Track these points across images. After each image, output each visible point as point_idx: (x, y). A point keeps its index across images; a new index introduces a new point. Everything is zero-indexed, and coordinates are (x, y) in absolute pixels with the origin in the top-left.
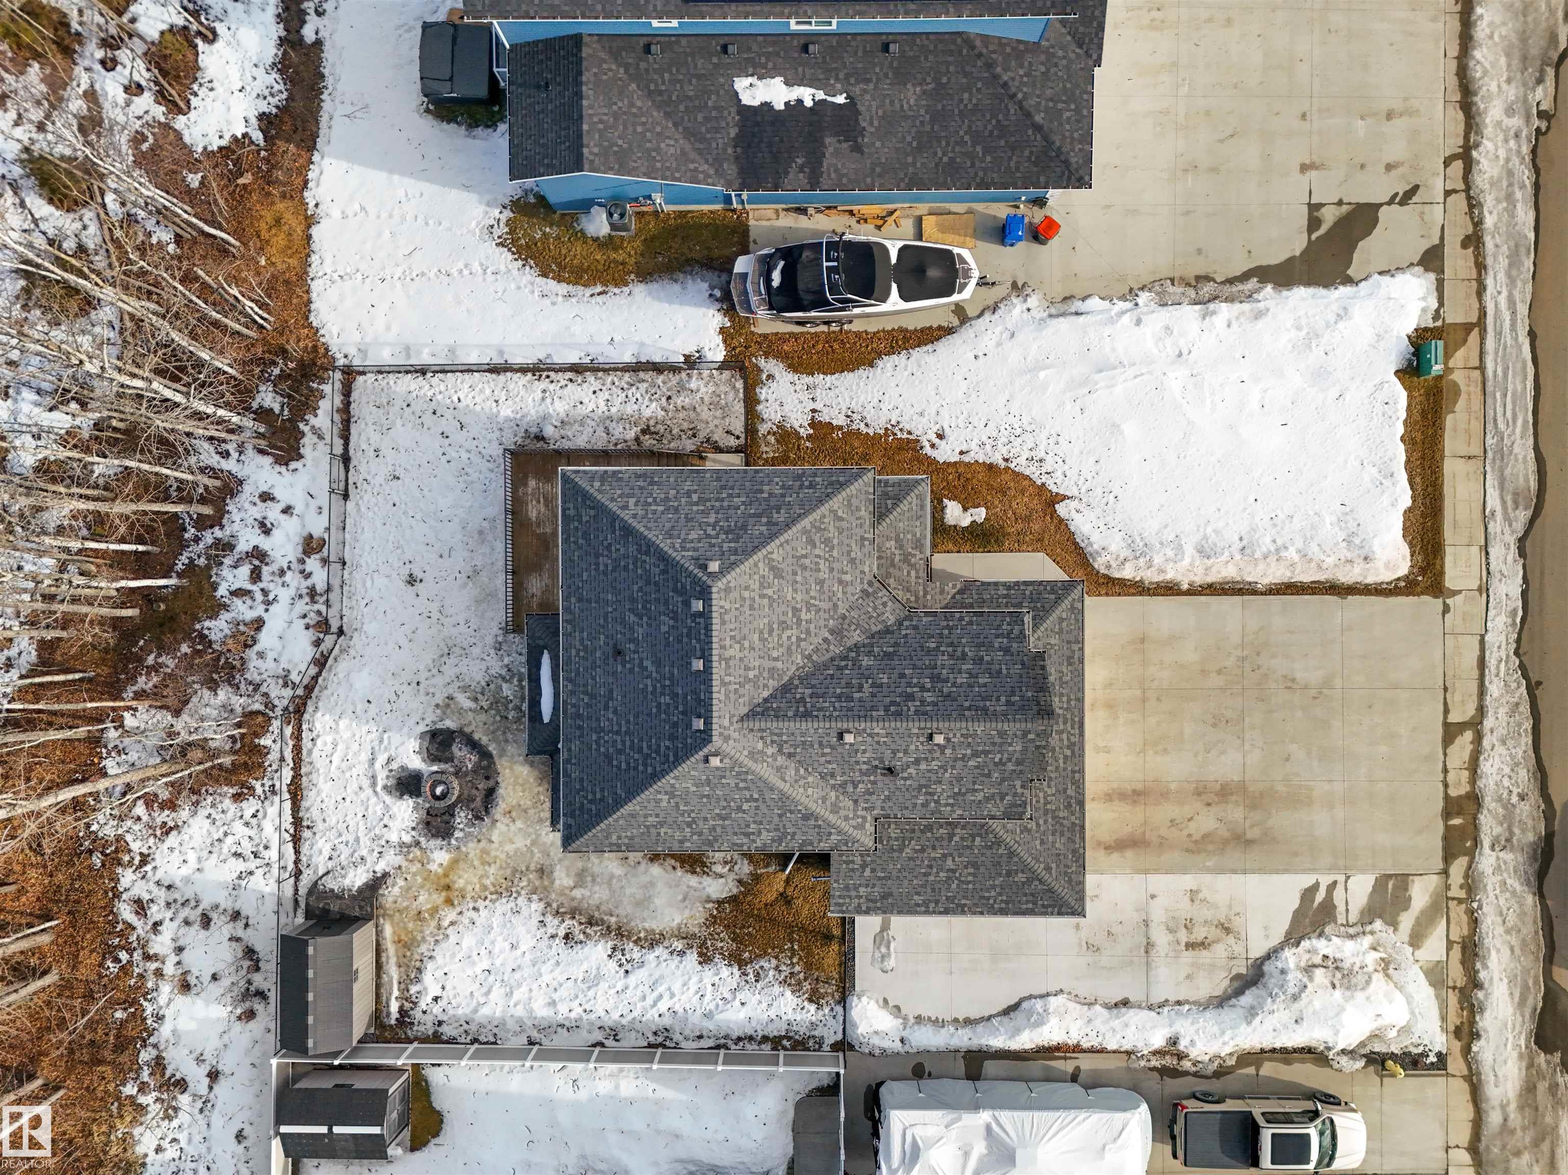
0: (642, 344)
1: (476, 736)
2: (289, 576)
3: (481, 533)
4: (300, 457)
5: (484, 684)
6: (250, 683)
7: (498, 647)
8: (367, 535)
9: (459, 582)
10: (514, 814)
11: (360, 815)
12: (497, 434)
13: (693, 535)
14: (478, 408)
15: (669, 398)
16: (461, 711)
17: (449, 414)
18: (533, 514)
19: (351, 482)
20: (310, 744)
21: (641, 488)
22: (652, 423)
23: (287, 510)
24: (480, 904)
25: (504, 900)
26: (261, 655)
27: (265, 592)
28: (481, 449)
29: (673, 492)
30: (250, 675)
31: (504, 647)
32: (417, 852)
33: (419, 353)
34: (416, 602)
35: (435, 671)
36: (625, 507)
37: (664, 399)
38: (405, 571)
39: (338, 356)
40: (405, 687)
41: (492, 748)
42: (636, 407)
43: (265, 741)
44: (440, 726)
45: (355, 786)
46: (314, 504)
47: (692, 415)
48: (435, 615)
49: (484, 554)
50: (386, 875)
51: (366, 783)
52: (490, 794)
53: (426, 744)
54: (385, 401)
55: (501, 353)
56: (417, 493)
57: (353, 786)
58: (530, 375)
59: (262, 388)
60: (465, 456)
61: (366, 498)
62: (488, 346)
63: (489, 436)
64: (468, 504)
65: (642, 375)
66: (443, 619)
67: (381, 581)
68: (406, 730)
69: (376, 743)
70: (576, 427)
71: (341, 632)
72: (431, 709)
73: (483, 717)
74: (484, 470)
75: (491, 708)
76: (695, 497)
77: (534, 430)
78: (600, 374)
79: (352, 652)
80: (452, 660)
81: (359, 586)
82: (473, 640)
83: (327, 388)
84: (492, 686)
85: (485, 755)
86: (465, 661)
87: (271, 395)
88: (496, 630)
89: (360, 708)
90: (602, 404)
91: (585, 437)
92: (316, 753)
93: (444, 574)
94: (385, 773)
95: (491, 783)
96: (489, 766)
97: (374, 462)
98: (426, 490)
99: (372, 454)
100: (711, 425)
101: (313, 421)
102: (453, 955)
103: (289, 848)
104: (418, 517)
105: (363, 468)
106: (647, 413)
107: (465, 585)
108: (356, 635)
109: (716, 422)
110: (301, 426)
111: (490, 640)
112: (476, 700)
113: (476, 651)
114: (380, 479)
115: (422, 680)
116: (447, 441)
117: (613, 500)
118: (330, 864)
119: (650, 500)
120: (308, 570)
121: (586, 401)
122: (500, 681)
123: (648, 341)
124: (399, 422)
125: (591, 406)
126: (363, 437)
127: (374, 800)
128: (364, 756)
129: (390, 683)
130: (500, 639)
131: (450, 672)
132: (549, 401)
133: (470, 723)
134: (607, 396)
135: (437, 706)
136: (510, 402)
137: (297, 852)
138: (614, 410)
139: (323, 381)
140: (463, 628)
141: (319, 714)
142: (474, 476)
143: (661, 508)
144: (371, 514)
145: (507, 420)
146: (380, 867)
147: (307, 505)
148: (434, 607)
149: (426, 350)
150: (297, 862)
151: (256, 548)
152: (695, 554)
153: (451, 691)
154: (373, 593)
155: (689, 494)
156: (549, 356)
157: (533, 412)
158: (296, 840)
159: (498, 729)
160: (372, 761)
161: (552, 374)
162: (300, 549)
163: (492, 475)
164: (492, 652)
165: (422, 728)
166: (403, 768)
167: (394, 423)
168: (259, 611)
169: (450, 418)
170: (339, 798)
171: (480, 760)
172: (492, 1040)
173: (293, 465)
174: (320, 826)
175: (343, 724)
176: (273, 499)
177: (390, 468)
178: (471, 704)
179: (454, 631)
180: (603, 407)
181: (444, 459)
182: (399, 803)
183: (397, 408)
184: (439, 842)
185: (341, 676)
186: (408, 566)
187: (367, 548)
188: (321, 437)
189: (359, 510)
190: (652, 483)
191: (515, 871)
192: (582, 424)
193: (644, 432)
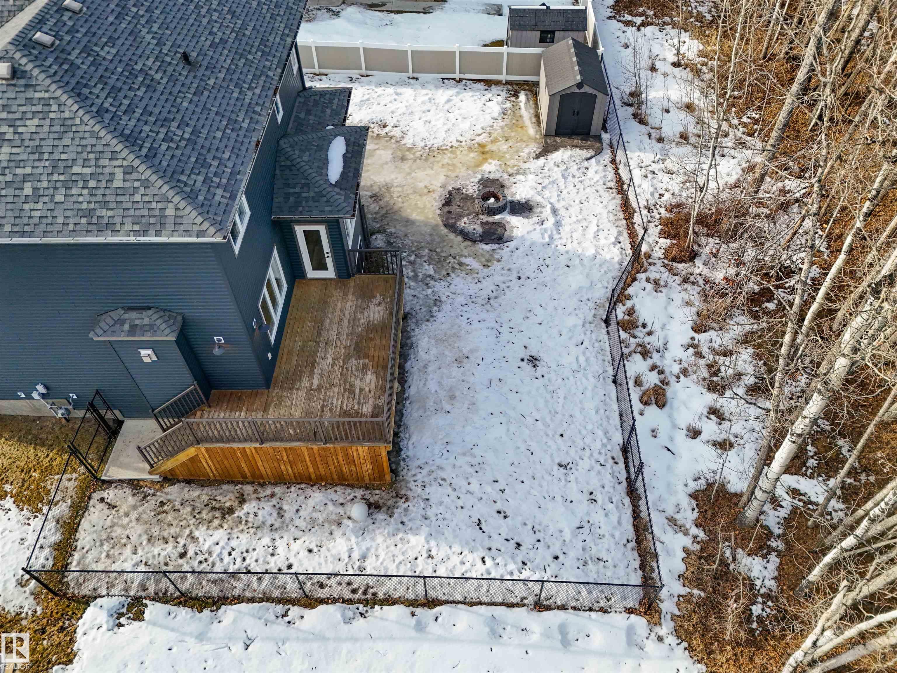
0: (201, 637)
1: (460, 238)
2: (676, 369)
3: (452, 397)
4: (694, 496)
5: (452, 275)
6: (693, 283)
7: (437, 302)
8: (590, 405)
9: (480, 354)
10: (426, 191)
11: (565, 192)
12: (430, 513)
13: (32, 124)
14: (457, 548)
15: (183, 555)
16: (475, 256)
17: (497, 542)
18: (370, 378)
19: (622, 465)
20: (621, 239)
21: (105, 204)
22: (216, 522)
23: (695, 434)
24: (456, 144)
25: (435, 145)
26: (689, 304)
27: (699, 355)
28: (453, 495)
29: (59, 198)
30: (694, 290)
31: (431, 302)
32: (510, 171)
33: (547, 635)
34: (526, 342)
35: (502, 286)
36: (128, 171)
37: (190, 553)
38: (540, 370)
39: (672, 640)
40: (532, 276)
41: (445, 231)
42: (234, 543)
43: (665, 242)
44: (496, 246)
45: (572, 210)
46: (663, 439)
47: (155, 531)
48: (505, 330)
49: (450, 377)
50: (537, 157)
51: (562, 212)
52: (448, 203)
53: (507, 234)
54: (591, 566)
55: (420, 627)
56: (534, 446)
57: (574, 210)
58: (381, 595)
59: (771, 584)
60: (474, 487)
61: (598, 445)
62: (441, 639)
63: (441, 509)
64: (469, 429)
65: (215, 591)
66: (497, 326)
67: (568, 360)
68: (528, 243)
69: (556, 236)
70: (320, 517)
71: (607, 322)
72: (505, 258)
73: (453, 251)
74: (449, 469)
75: (445, 258)
76: (28, 190)
77: (380, 516)
78: (276, 594)
79: (591, 305)
80: (484, 294)
81: (593, 359)
82: (464, 309)
83: (679, 589)
84: (444, 273)
85: (452, 227)
86: (471, 292)
87: (755, 573)
88: (440, 315)
89: (577, 261)
90: (281, 549)
91: (311, 502)
92: (614, 232)
93: (496, 364)
94: (543, 216)
95: (446, 209)
96: (447, 219)
97: (594, 484)
98: (523, 447)
99: (599, 498)
100: (134, 515)
101: (687, 542)
102: (477, 119)
103: (625, 176)
104: (530, 420)
105: (608, 481)
106: (220, 535)
107: (472, 351)
108: (590, 318)
109: (126, 520)
110: (702, 535)
111: (446, 307)
112: (461, 264)
113: (460, 300)
114: (585, 464)
115: (515, 280)
116: (499, 506)
117: (146, 184)
118: (586, 164)
119: (92, 184)
120: (655, 373)
121: (304, 553)
122: (437, 276)
123: (191, 642)
124: (567, 535)
125: (296, 546)
126: (614, 518)
127: (554, 200)
128: (566, 229)
129: (548, 278)
130: (435, 308)
131: (488, 286)
132: (356, 555)
133: (466, 247)
134: (272, 560)
135: (499, 261)
136: (411, 555)
137: (617, 174)
138: (266, 541)
139: (687, 598)
140: (475, 318)
141: (616, 259)
142: (462, 461)
143: (76, 169)
144: (590, 427)
145: (416, 531)
146: (542, 160)
147: (671, 439)
148: (506, 335)
149: (535, 638)
150: (616, 169)
151: (722, 394)
152: (30, 94)
153: (486, 270)
154: (575, 351)
155: (37, 196)
156: (349, 621)
157: (380, 539)
158: (619, 180)
159: (439, 243)
160: (558, 224)
161: (348, 595)
162: (669, 394)
163: (438, 462)
164: (444, 298)
165: (512, 245)
166: (527, 217)
167: (575, 536)
168: (702, 338)
169: (495, 536)
170: (586, 203)
171: (455, 223)
172: (445, 81)
173: (702, 484)
174: (601, 188)
175: (591, 251)
176: (715, 444)
177: (572, 478)
178: (463, 260)
179: (483, 315)
180: (281, 545)
181: (502, 485)
182: (529, 196)
183: (572, 554)
184: (491, 177)
185: (599, 285)
186: (539, 374)
187: (589, 393)
188: (672, 521)
189: (606, 433)
190: (89, 213)
191: (426, 160)
192: (313, 522)
193: (231, 511)
